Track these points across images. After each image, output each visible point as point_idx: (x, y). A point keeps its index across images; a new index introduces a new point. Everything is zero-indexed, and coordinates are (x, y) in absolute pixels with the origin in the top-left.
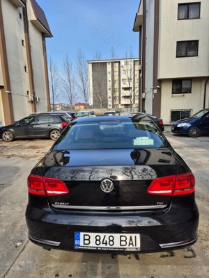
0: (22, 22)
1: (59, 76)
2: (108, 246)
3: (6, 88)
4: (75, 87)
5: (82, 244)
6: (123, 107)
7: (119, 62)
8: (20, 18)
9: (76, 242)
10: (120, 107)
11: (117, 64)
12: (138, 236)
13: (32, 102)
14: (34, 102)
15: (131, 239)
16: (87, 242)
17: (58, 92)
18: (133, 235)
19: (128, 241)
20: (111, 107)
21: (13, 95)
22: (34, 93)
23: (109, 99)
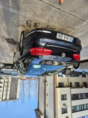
0: (46, 114)
1: (34, 92)
2: (66, 36)
3: (55, 87)
4: (27, 88)
6: (3, 78)
8: (47, 116)
9: (73, 39)
10: (5, 78)
11: (3, 99)
12: (57, 37)
13: (46, 81)
14: (45, 81)
15: (59, 37)
17: (35, 85)
18: (58, 38)
19: (60, 37)
20: (9, 78)
21: (53, 84)
22: (45, 85)
23: (10, 82)
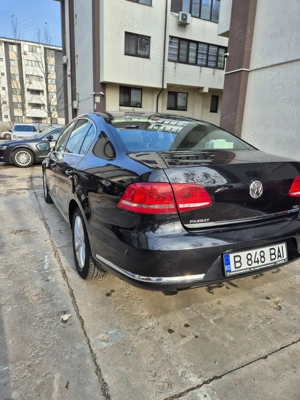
2: (260, 264)
5: (233, 269)
7: (19, 45)
9: (226, 268)
10: (24, 120)
11: (15, 48)
12: (284, 245)
15: (279, 251)
16: (238, 265)
18: (280, 246)
19: (277, 253)
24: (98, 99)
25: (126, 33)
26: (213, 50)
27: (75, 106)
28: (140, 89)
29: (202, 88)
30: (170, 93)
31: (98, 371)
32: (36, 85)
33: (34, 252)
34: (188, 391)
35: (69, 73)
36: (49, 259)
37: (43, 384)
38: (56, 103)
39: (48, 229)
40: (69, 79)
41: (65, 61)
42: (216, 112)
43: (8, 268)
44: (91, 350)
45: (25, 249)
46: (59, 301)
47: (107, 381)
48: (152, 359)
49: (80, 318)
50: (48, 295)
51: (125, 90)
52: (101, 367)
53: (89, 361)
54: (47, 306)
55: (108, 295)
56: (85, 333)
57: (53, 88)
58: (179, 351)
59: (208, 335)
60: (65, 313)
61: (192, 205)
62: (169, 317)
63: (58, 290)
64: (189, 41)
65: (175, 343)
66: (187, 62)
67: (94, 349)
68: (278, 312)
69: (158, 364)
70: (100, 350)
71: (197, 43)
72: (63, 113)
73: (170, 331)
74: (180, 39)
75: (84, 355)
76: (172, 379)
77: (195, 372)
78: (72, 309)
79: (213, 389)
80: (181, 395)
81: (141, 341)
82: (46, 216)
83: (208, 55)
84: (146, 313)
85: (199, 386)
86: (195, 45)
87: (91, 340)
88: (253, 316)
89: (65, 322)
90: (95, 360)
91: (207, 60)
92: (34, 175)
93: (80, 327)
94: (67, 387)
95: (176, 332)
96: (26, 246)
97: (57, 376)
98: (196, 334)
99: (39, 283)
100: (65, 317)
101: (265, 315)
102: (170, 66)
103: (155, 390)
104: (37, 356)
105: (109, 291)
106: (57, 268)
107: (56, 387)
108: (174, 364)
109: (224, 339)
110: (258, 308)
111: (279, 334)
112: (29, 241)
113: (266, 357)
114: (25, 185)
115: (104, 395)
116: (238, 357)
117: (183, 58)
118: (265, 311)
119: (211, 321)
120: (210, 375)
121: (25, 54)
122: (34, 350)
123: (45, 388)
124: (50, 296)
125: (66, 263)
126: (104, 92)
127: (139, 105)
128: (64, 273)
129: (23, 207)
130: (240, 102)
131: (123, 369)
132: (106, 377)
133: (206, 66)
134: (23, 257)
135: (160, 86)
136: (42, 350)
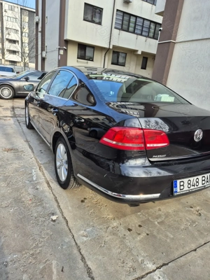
2: (196, 187)
5: (178, 190)
9: (174, 190)
10: (3, 62)
15: (207, 178)
16: (182, 188)
24: (62, 52)
25: (85, 4)
26: (147, 23)
27: (44, 55)
28: (93, 47)
29: (137, 51)
30: (114, 52)
31: (83, 258)
32: (14, 36)
33: (24, 166)
34: (147, 274)
35: (40, 29)
36: (36, 172)
37: (44, 268)
38: (28, 52)
39: (32, 149)
40: (40, 34)
41: (37, 20)
42: (145, 69)
43: (6, 179)
44: (76, 243)
45: (16, 164)
46: (47, 205)
47: (90, 267)
48: (119, 250)
49: (65, 218)
50: (39, 201)
51: (82, 47)
52: (84, 256)
53: (75, 251)
54: (40, 209)
55: (82, 201)
56: (70, 230)
57: (26, 40)
58: (137, 245)
59: (155, 233)
60: (53, 214)
61: (155, 145)
62: (127, 219)
63: (46, 197)
64: (131, 15)
65: (134, 239)
66: (127, 31)
67: (78, 242)
68: (199, 217)
69: (124, 253)
70: (83, 243)
71: (136, 17)
72: (34, 59)
73: (130, 230)
74: (124, 13)
75: (72, 246)
76: (135, 265)
77: (150, 261)
78: (58, 211)
79: (164, 273)
80: (142, 277)
81: (110, 237)
82: (29, 139)
83: (143, 27)
84: (111, 216)
85: (154, 271)
86: (134, 18)
87: (75, 235)
88: (183, 220)
89: (54, 221)
90: (79, 250)
91: (142, 31)
92: (15, 106)
93: (66, 226)
94: (62, 271)
95: (134, 230)
96: (17, 162)
97: (54, 262)
98: (148, 232)
99: (30, 190)
100: (54, 218)
101: (191, 219)
102: (116, 32)
103: (124, 273)
104: (37, 246)
105: (83, 199)
106: (42, 180)
107: (55, 270)
108: (135, 254)
109: (167, 236)
110: (186, 214)
111: (202, 233)
112: (19, 158)
113: (195, 250)
114: (9, 113)
115: (89, 277)
116: (177, 249)
117: (125, 27)
118: (191, 217)
119: (156, 223)
120: (161, 263)
121: (5, 11)
122: (34, 242)
123: (47, 271)
124: (41, 201)
125: (49, 176)
126: (67, 47)
127: (91, 59)
128: (48, 183)
129: (10, 131)
130: (167, 65)
131: (100, 257)
132: (89, 263)
133: (141, 35)
134: (16, 170)
135: (108, 47)
136: (41, 242)
